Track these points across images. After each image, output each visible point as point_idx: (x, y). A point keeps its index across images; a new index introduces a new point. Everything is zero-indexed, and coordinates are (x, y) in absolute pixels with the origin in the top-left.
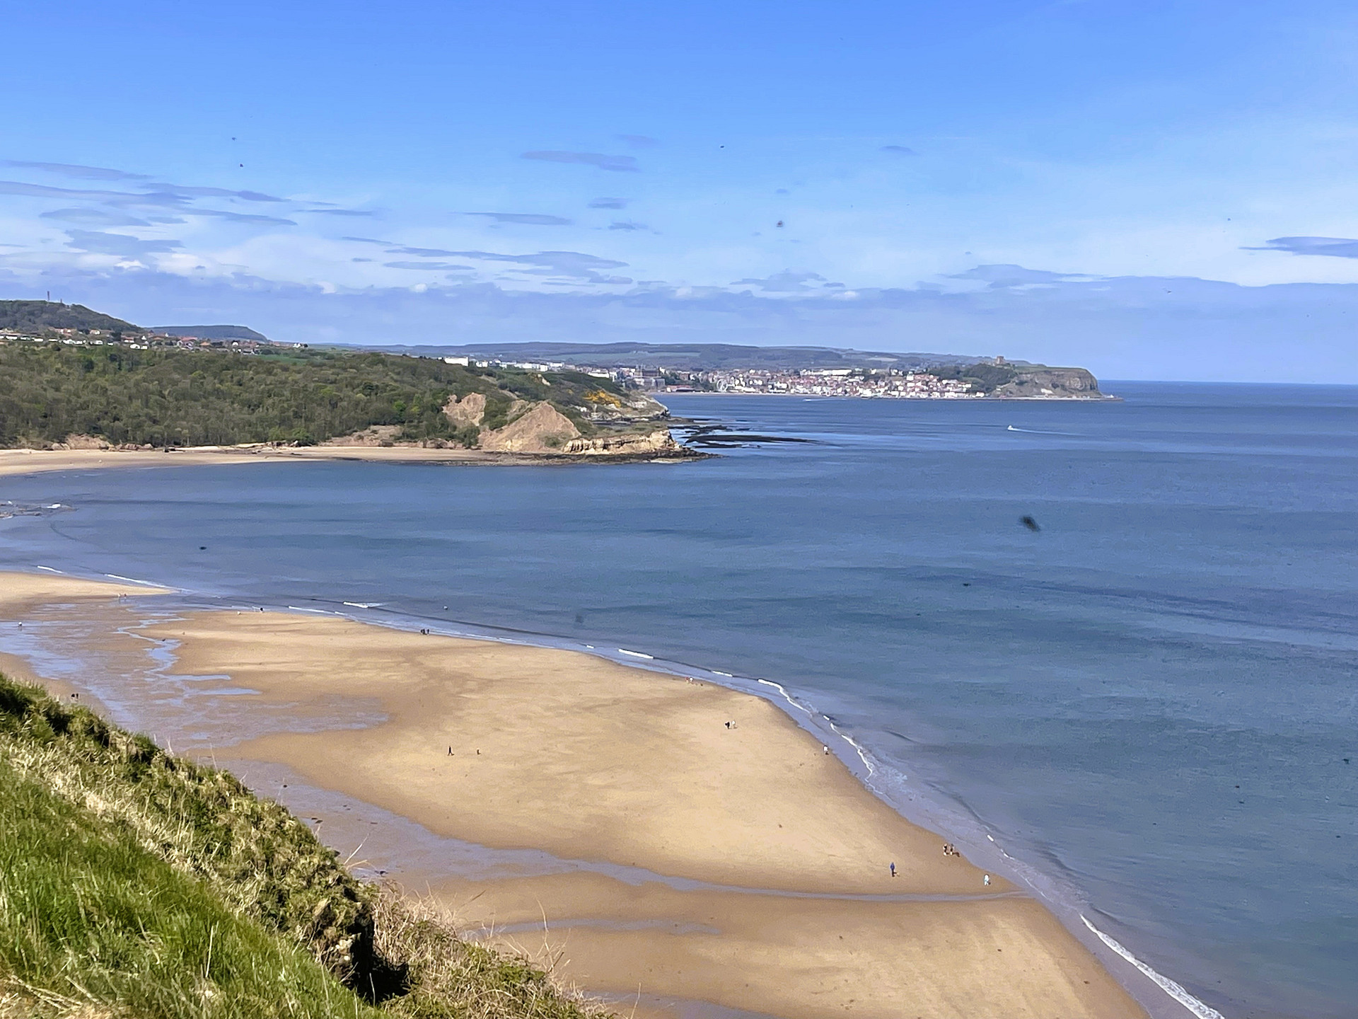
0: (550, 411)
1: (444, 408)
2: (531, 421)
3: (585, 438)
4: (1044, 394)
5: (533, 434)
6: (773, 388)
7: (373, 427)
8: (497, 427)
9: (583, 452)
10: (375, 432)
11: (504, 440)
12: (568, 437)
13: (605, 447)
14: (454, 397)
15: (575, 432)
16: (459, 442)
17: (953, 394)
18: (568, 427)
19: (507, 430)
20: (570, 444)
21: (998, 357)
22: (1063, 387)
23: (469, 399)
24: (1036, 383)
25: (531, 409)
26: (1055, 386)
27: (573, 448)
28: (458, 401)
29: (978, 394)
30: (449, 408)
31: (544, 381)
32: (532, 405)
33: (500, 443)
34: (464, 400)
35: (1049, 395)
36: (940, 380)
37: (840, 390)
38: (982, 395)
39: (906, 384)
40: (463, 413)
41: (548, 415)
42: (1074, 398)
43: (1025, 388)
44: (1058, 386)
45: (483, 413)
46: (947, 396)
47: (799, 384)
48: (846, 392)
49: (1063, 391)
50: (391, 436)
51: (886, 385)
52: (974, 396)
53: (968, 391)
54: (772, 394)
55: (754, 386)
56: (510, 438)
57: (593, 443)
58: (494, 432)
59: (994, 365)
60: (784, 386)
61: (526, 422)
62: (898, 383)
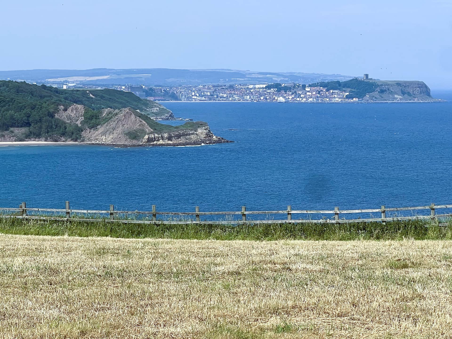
0: (131, 115)
1: (56, 115)
2: (118, 122)
3: (157, 133)
4: (397, 98)
5: (119, 130)
6: (217, 97)
7: (12, 129)
8: (94, 127)
9: (155, 142)
10: (12, 132)
11: (100, 135)
12: (144, 132)
13: (170, 138)
14: (62, 107)
15: (148, 129)
16: (69, 138)
17: (337, 99)
18: (143, 125)
19: (101, 129)
20: (146, 137)
21: (364, 75)
22: (409, 94)
23: (73, 108)
24: (392, 92)
25: (116, 114)
26: (403, 93)
27: (149, 140)
28: (65, 110)
29: (354, 99)
30: (59, 114)
31: (91, 95)
32: (117, 111)
33: (97, 138)
34: (70, 109)
35: (401, 99)
36: (327, 90)
37: (262, 98)
38: (357, 100)
39: (306, 93)
40: (69, 118)
41: (129, 117)
42: (416, 100)
43: (384, 95)
44: (406, 93)
45: (83, 117)
46: (333, 100)
47: (235, 94)
48: (266, 99)
49: (409, 97)
50: (22, 134)
51: (293, 94)
52: (352, 101)
53: (347, 97)
54: (217, 101)
55: (204, 96)
56: (104, 134)
57: (162, 136)
58: (92, 130)
59: (362, 80)
60: (225, 95)
61: (114, 123)
62: (300, 92)
